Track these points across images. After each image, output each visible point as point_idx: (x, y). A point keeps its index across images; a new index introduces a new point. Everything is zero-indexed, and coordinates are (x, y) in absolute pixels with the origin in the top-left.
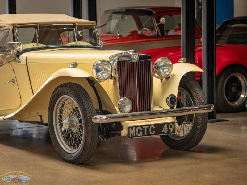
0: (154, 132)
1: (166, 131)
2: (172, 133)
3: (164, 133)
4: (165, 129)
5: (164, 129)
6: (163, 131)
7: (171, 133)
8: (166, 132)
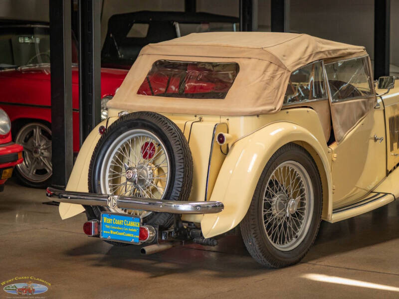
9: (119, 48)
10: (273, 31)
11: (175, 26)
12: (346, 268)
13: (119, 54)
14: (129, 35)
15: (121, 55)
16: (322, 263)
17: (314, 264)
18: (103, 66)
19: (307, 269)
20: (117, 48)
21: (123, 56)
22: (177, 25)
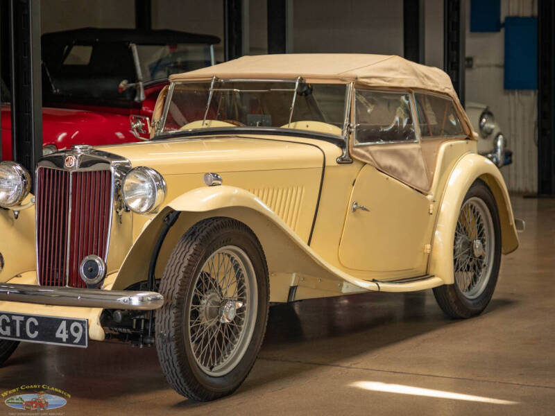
0: (36, 333)
1: (65, 337)
2: (78, 344)
3: (60, 340)
4: (62, 333)
5: (59, 331)
6: (58, 335)
7: (75, 344)
8: (64, 340)
9: (52, 80)
10: (270, 53)
11: (131, 48)
12: (391, 372)
13: (54, 88)
14: (68, 62)
15: (56, 89)
16: (359, 366)
17: (348, 368)
18: (44, 105)
19: (340, 373)
20: (50, 79)
21: (58, 91)
22: (134, 48)
